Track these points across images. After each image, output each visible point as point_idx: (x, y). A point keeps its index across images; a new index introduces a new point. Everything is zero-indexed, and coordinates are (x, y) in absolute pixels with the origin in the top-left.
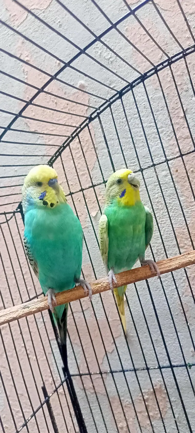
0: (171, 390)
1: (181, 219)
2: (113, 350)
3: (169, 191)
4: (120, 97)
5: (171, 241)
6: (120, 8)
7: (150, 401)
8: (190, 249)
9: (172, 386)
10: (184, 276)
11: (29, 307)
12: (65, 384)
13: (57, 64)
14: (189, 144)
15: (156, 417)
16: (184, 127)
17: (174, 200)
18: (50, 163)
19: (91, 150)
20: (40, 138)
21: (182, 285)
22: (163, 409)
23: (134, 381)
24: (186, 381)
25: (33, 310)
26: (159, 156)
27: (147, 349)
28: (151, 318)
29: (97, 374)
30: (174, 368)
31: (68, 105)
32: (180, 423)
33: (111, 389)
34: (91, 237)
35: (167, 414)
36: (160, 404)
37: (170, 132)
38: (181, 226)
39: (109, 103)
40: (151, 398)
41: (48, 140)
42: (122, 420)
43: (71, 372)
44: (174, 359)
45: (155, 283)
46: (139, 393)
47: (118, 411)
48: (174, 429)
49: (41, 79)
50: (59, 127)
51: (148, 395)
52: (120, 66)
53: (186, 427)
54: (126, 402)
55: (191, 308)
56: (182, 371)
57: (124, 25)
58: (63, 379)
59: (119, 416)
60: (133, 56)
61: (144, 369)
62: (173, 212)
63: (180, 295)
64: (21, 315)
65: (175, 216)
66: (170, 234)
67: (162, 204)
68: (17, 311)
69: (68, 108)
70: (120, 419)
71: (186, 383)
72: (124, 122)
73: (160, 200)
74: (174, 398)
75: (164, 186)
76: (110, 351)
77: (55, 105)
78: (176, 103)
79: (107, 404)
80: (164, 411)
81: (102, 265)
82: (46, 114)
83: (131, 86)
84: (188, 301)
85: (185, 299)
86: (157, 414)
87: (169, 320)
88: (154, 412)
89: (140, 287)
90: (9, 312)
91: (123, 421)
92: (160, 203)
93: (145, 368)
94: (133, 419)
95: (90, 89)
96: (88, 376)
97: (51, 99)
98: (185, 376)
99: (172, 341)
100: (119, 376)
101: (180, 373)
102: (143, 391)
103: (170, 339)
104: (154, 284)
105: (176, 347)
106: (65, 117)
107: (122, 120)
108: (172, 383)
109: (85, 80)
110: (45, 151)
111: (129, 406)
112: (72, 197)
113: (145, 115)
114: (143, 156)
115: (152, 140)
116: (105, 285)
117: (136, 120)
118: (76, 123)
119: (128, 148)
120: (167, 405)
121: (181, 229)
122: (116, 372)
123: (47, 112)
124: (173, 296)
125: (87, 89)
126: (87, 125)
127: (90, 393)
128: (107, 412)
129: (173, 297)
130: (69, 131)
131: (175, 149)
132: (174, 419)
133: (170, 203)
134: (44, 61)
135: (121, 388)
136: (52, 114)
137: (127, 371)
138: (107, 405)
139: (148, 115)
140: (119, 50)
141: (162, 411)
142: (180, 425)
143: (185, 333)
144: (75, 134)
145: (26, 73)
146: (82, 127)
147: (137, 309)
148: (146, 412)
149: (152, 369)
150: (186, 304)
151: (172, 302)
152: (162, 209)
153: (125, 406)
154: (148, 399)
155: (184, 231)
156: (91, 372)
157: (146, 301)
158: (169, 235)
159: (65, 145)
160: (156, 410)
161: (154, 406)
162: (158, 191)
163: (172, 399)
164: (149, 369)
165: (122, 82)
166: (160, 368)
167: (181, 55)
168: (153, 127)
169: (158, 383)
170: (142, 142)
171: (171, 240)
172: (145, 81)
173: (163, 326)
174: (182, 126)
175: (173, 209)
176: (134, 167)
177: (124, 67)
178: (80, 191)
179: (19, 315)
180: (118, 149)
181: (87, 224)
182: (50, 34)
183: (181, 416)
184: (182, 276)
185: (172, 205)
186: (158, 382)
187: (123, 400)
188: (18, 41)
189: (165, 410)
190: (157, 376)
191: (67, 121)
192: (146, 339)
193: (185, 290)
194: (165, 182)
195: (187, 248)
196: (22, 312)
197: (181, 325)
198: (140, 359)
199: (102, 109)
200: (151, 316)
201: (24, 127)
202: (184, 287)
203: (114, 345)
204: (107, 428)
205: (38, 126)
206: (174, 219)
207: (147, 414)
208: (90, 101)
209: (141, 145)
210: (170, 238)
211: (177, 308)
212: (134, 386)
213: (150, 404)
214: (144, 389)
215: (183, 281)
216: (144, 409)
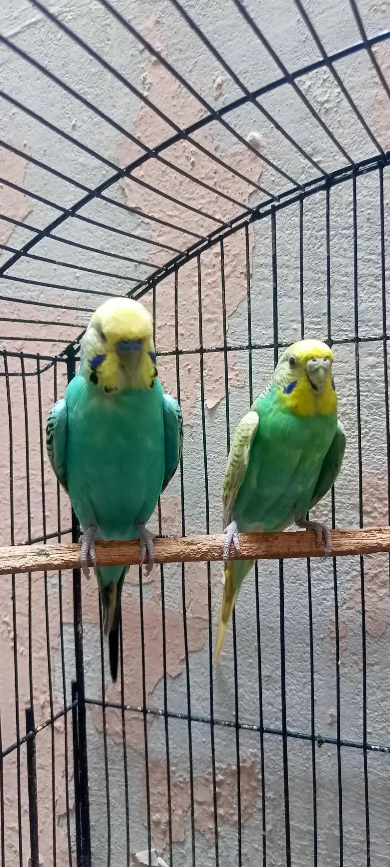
0: (271, 777)
1: (380, 457)
2: (180, 674)
3: (371, 398)
4: (327, 187)
5: (349, 496)
6: (374, 5)
7: (226, 787)
8: (382, 520)
9: (275, 770)
10: (355, 570)
11: (48, 555)
12: (70, 714)
13: (216, 86)
15: (228, 820)
17: (376, 417)
18: (151, 282)
19: (239, 275)
20: (143, 225)
21: (348, 585)
22: (246, 807)
23: (204, 742)
24: (305, 768)
25: (56, 563)
26: (370, 324)
27: (246, 689)
28: (271, 632)
29: (136, 710)
30: (289, 739)
31: (215, 173)
32: (272, 841)
33: (157, 746)
34: (194, 447)
35: (251, 820)
36: (244, 797)
38: (377, 472)
39: (301, 193)
40: (229, 782)
41: (158, 234)
42: (161, 809)
43: (88, 695)
44: (294, 720)
45: (295, 567)
46: (208, 768)
47: (158, 791)
48: (257, 850)
49: (174, 106)
50: (187, 214)
51: (224, 775)
52: (342, 122)
53: (281, 852)
54: (177, 778)
55: (352, 633)
56: (301, 746)
58: (69, 704)
59: (158, 800)
60: (374, 111)
61: (229, 725)
62: (368, 441)
63: (339, 604)
64: (30, 565)
65: (370, 450)
66: (350, 481)
67: (350, 419)
68: (24, 556)
69: (215, 180)
70: (159, 806)
71: (305, 771)
72: (319, 238)
73: (348, 411)
74: (274, 793)
75: (364, 385)
76: (174, 674)
77: (191, 167)
79: (139, 772)
80: (246, 812)
81: (200, 507)
82: (167, 181)
83: (355, 170)
84: (351, 618)
85: (345, 612)
86: (232, 815)
87: (304, 644)
88: (228, 809)
89: (265, 567)
90: (7, 555)
91: (163, 811)
92: (346, 417)
93: (232, 724)
94: (184, 811)
95: (268, 153)
96: (119, 711)
97: (184, 151)
98: (305, 757)
99: (298, 686)
100: (178, 727)
101: (298, 749)
102: (217, 765)
103: (295, 681)
104: (293, 570)
105: (302, 700)
106: (203, 197)
107: (316, 234)
108: (276, 764)
109: (263, 132)
110: (146, 253)
111: (182, 785)
112: (177, 358)
113: (365, 236)
114: (340, 315)
115: (364, 289)
116: (205, 549)
117: (343, 240)
118: (222, 214)
119: (314, 292)
120: (256, 802)
121: (375, 478)
122: (175, 716)
123: (170, 177)
124: (324, 601)
125: (262, 151)
126: (246, 224)
127: (112, 743)
128: (137, 786)
129: (323, 603)
130: (206, 228)
132: (262, 832)
133: (366, 422)
134: (191, 71)
135: (176, 748)
136: (178, 183)
137: (197, 720)
138: (140, 774)
139: (370, 237)
141: (243, 810)
142: (271, 845)
143: (328, 678)
144: (217, 236)
145: (147, 87)
146: (234, 226)
147: (247, 607)
148: (213, 805)
149: (245, 728)
150: (344, 622)
151: (318, 613)
153: (175, 785)
154: (222, 782)
155: (379, 482)
156: (125, 704)
157: (269, 597)
158: (348, 484)
159: (190, 254)
160: (232, 807)
162: (349, 393)
163: (269, 794)
164: (240, 727)
165: (336, 157)
166: (262, 730)
168: (375, 263)
169: (251, 757)
170: (345, 287)
171: (350, 494)
172: (386, 168)
173: (289, 654)
175: (370, 434)
176: (314, 332)
177: (350, 127)
178: (197, 351)
179: (27, 565)
180: (293, 288)
181: (192, 420)
182: (216, 19)
183: (278, 830)
184: (352, 568)
185: (369, 426)
186: (251, 755)
187: (174, 772)
188: (148, 17)
189: (250, 811)
190: (252, 744)
191: (206, 206)
192: (248, 669)
193: (349, 596)
194: (368, 378)
195: (376, 517)
196: (32, 561)
198: (227, 705)
199: (283, 200)
200: (271, 628)
201: (116, 195)
202: (350, 589)
203: (185, 666)
204: (130, 817)
205: (146, 200)
206: (367, 455)
207: (212, 809)
208: (261, 179)
209: (341, 292)
210: (348, 489)
211: (326, 627)
212: (202, 751)
213: (224, 793)
214: (220, 761)
215: (352, 577)
216: (209, 798)
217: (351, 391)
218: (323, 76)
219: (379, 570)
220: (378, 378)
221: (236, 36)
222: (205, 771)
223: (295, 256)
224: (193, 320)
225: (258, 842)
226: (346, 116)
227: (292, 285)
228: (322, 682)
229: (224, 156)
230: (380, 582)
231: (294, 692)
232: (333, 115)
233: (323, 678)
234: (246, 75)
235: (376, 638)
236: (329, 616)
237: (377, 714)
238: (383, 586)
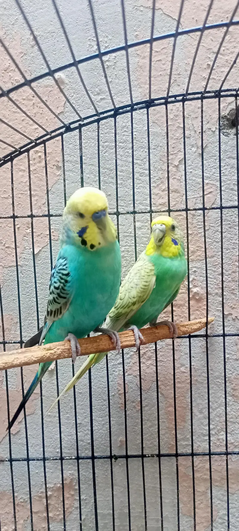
0: (83, 486)
2: (19, 432)
3: (139, 247)
4: (114, 116)
6: (136, 6)
7: (53, 498)
9: (86, 481)
14: (175, 199)
15: (56, 519)
16: (175, 178)
19: (52, 167)
22: (67, 509)
23: (37, 473)
24: (105, 476)
27: (65, 434)
30: (95, 460)
31: (33, 97)
32: (86, 526)
35: (71, 515)
36: (66, 502)
37: (157, 178)
39: (99, 118)
40: (56, 495)
42: (8, 523)
44: (98, 448)
46: (41, 489)
47: (6, 511)
51: (52, 491)
52: (118, 76)
54: (20, 500)
56: (102, 463)
57: (135, 28)
60: (137, 72)
61: (56, 459)
69: (33, 101)
70: (6, 521)
72: (105, 147)
73: (126, 255)
74: (85, 495)
76: (15, 432)
78: (173, 148)
80: (68, 511)
84: (130, 381)
85: (127, 378)
86: (58, 515)
87: (102, 400)
88: (55, 512)
91: (11, 524)
92: (125, 259)
93: (58, 458)
94: (25, 520)
95: (70, 88)
97: (10, 79)
98: (104, 469)
99: (99, 427)
100: (18, 467)
101: (100, 465)
102: (48, 485)
105: (102, 434)
107: (103, 144)
108: (87, 477)
109: (66, 74)
111: (23, 504)
112: (14, 221)
120: (74, 504)
122: (17, 460)
125: (66, 86)
126: (61, 134)
129: (113, 373)
131: (158, 199)
132: (79, 521)
134: (13, 24)
137: (34, 460)
140: (121, 56)
142: (85, 528)
143: (117, 419)
144: (42, 140)
146: (53, 134)
147: (65, 382)
148: (46, 512)
149: (67, 459)
151: (111, 380)
152: (126, 267)
153: (19, 505)
154: (51, 495)
159: (22, 150)
160: (58, 511)
161: (57, 505)
162: (125, 244)
163: (83, 497)
164: (64, 459)
166: (78, 458)
167: (200, 96)
168: (139, 165)
170: (122, 178)
172: (150, 108)
174: (173, 176)
178: (29, 216)
180: (88, 178)
181: (22, 262)
183: (89, 517)
184: (130, 350)
186: (70, 475)
187: (17, 497)
189: (70, 510)
190: (69, 468)
192: (66, 421)
193: (129, 367)
197: (115, 409)
198: (52, 446)
199: (86, 121)
202: (129, 363)
207: (45, 515)
208: (66, 105)
211: (115, 388)
212: (36, 479)
213: (53, 503)
214: (50, 483)
215: (130, 356)
216: (43, 508)
217: (127, 243)
218: (105, 44)
219: (146, 350)
220: (143, 235)
221: (46, 7)
222: (39, 492)
223: (90, 157)
224: (20, 194)
225: (76, 528)
226: (120, 72)
227: (88, 176)
228: (114, 422)
229: (40, 86)
230: (147, 357)
231: (97, 431)
232: (112, 70)
233: (115, 419)
234: (53, 34)
235: (146, 390)
236: (117, 381)
237: (147, 435)
238: (149, 359)
